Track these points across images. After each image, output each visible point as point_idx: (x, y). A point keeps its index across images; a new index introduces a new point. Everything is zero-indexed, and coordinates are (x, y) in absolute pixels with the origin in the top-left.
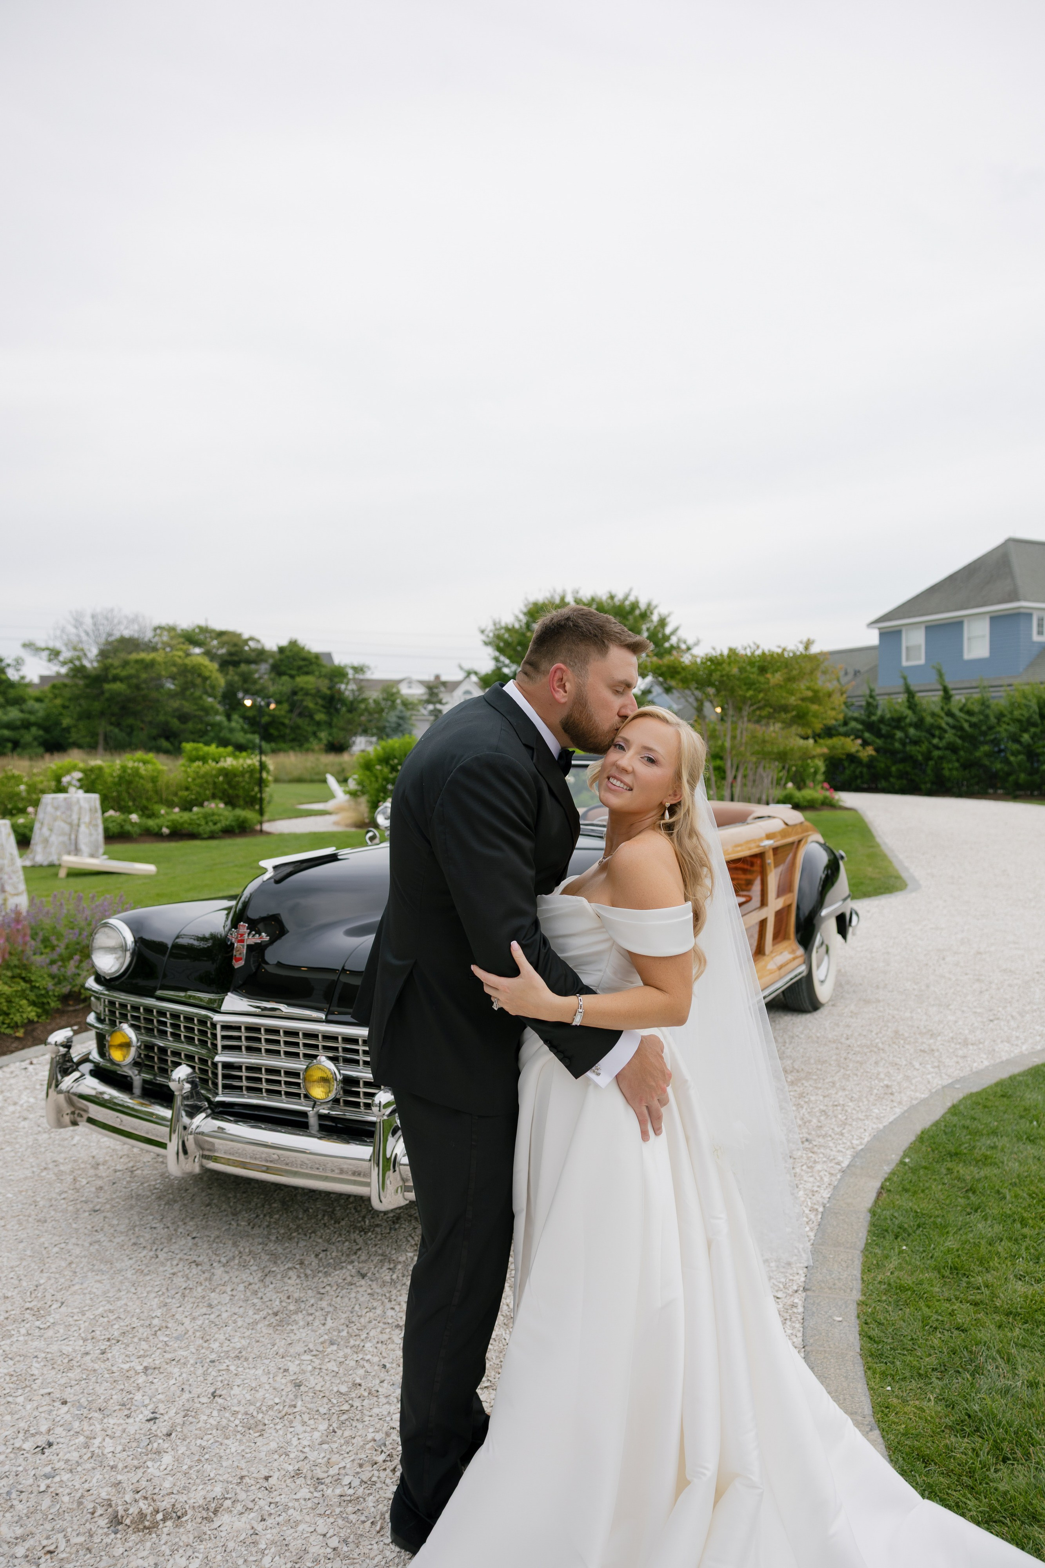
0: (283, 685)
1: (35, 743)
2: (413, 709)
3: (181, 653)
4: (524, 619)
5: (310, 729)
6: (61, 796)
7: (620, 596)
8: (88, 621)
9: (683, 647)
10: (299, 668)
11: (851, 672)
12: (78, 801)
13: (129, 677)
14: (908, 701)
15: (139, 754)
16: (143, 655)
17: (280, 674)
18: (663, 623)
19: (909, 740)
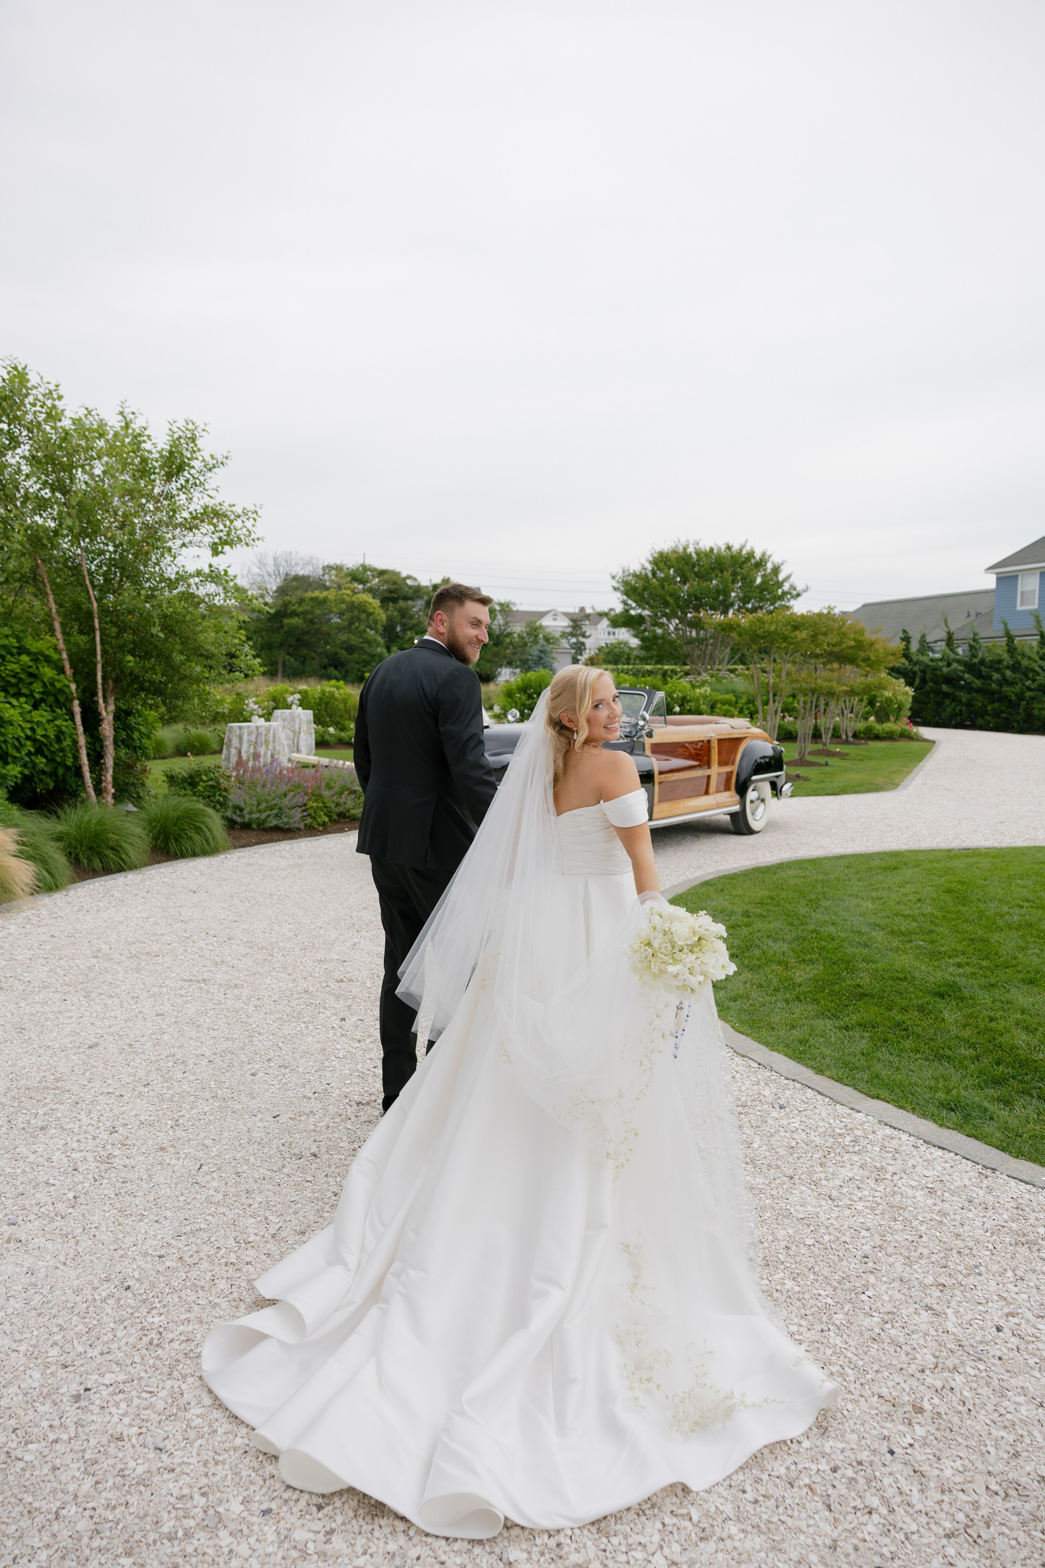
2: (554, 643)
3: (349, 592)
4: (649, 567)
6: (288, 711)
7: (736, 547)
8: (270, 562)
9: (794, 593)
11: (973, 613)
12: (299, 715)
13: (305, 613)
14: (1008, 645)
15: (333, 682)
16: (317, 594)
18: (776, 570)
19: (1005, 681)
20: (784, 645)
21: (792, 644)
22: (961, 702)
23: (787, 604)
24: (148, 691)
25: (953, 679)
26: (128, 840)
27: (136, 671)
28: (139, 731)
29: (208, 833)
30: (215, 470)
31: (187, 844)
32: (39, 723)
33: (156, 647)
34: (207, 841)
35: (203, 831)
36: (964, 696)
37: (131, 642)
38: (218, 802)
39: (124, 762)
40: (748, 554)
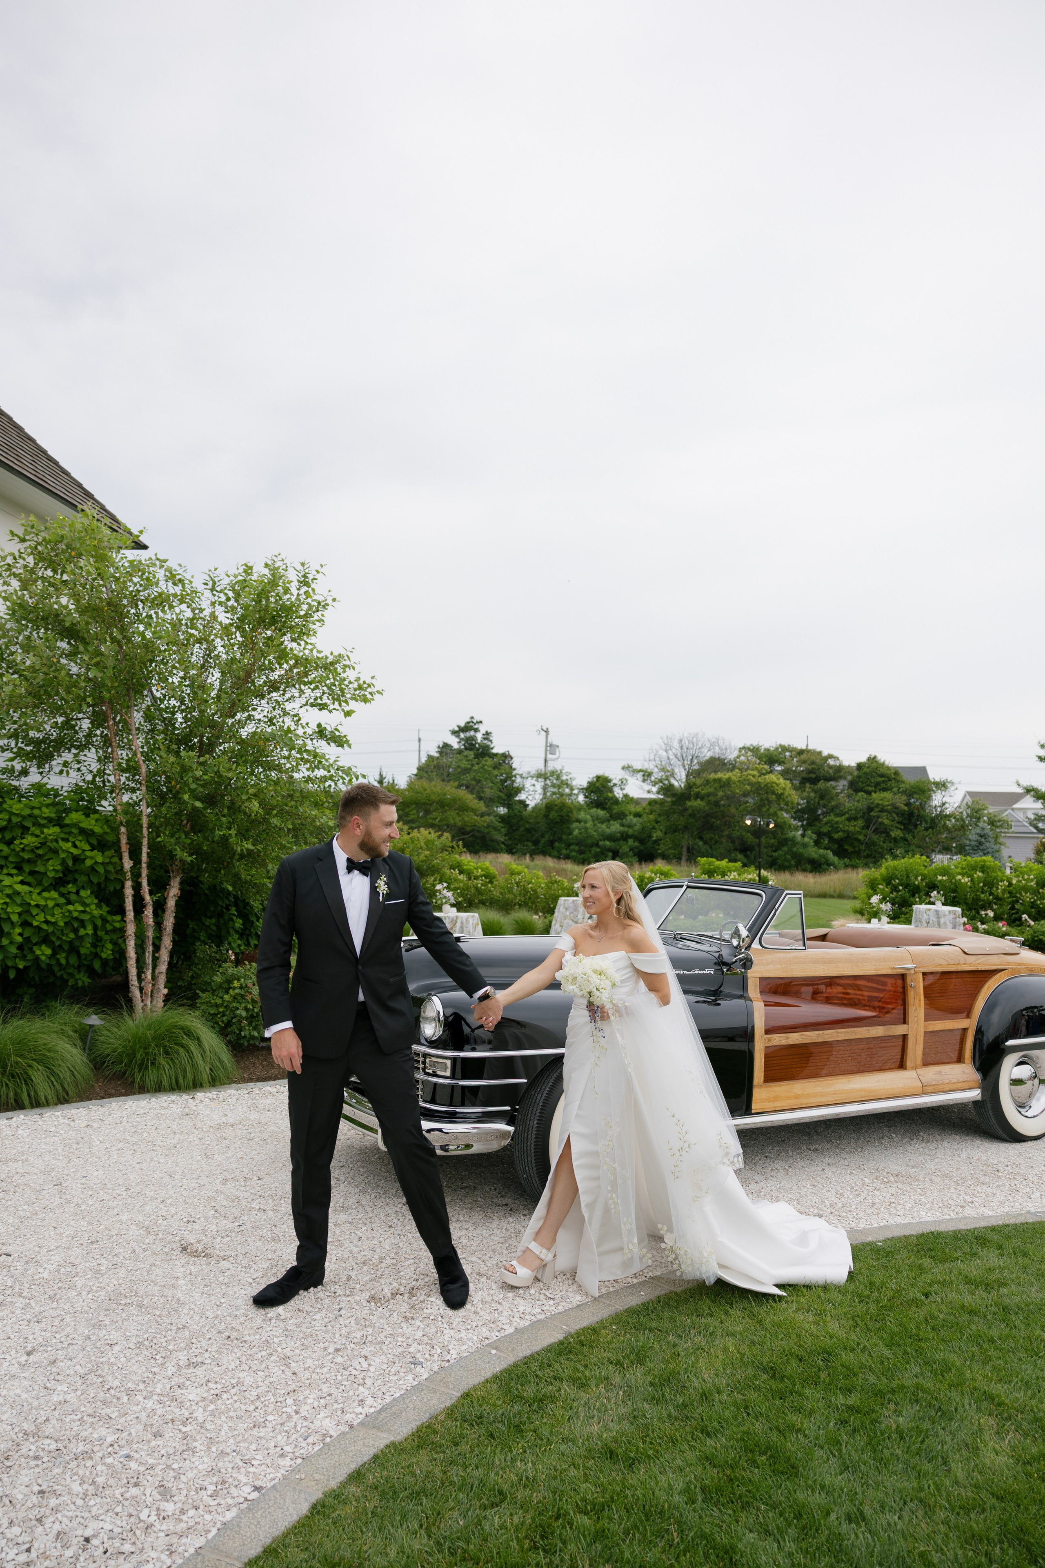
0: (858, 801)
1: (631, 853)
2: (1001, 826)
3: (755, 773)
5: (885, 846)
6: (570, 899)
8: (676, 745)
10: (877, 784)
13: (709, 795)
16: (720, 775)
17: (857, 791)
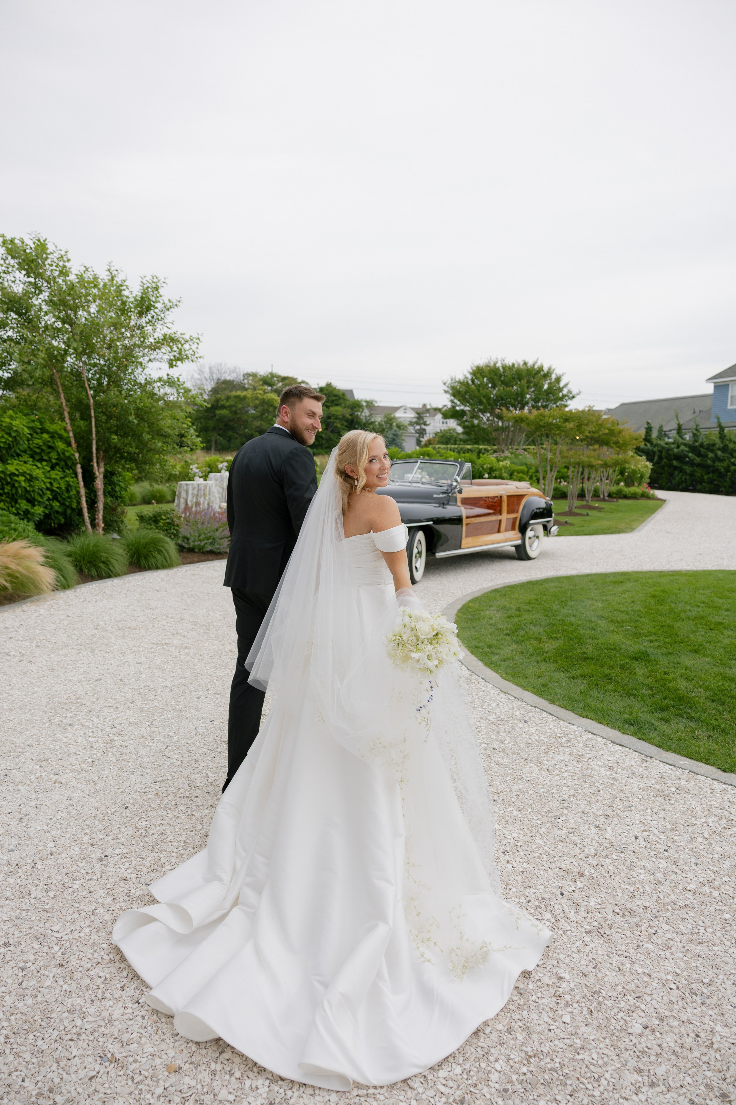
2: (403, 429)
3: (261, 392)
4: (469, 377)
7: (530, 363)
8: (207, 370)
9: (571, 395)
10: (334, 401)
11: (697, 411)
13: (231, 406)
14: (720, 433)
16: (239, 393)
18: (558, 380)
19: (717, 459)
20: (558, 432)
21: (563, 431)
22: (686, 473)
23: (566, 403)
24: (126, 459)
25: (681, 457)
26: (114, 557)
27: (119, 445)
28: (119, 486)
29: (166, 554)
30: (171, 310)
31: (153, 561)
32: (55, 479)
33: (132, 429)
34: (165, 559)
35: (163, 553)
36: (688, 469)
37: (115, 426)
38: (173, 533)
39: (110, 506)
40: (538, 368)
